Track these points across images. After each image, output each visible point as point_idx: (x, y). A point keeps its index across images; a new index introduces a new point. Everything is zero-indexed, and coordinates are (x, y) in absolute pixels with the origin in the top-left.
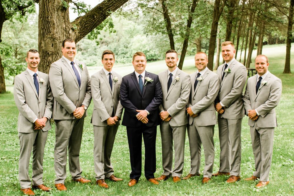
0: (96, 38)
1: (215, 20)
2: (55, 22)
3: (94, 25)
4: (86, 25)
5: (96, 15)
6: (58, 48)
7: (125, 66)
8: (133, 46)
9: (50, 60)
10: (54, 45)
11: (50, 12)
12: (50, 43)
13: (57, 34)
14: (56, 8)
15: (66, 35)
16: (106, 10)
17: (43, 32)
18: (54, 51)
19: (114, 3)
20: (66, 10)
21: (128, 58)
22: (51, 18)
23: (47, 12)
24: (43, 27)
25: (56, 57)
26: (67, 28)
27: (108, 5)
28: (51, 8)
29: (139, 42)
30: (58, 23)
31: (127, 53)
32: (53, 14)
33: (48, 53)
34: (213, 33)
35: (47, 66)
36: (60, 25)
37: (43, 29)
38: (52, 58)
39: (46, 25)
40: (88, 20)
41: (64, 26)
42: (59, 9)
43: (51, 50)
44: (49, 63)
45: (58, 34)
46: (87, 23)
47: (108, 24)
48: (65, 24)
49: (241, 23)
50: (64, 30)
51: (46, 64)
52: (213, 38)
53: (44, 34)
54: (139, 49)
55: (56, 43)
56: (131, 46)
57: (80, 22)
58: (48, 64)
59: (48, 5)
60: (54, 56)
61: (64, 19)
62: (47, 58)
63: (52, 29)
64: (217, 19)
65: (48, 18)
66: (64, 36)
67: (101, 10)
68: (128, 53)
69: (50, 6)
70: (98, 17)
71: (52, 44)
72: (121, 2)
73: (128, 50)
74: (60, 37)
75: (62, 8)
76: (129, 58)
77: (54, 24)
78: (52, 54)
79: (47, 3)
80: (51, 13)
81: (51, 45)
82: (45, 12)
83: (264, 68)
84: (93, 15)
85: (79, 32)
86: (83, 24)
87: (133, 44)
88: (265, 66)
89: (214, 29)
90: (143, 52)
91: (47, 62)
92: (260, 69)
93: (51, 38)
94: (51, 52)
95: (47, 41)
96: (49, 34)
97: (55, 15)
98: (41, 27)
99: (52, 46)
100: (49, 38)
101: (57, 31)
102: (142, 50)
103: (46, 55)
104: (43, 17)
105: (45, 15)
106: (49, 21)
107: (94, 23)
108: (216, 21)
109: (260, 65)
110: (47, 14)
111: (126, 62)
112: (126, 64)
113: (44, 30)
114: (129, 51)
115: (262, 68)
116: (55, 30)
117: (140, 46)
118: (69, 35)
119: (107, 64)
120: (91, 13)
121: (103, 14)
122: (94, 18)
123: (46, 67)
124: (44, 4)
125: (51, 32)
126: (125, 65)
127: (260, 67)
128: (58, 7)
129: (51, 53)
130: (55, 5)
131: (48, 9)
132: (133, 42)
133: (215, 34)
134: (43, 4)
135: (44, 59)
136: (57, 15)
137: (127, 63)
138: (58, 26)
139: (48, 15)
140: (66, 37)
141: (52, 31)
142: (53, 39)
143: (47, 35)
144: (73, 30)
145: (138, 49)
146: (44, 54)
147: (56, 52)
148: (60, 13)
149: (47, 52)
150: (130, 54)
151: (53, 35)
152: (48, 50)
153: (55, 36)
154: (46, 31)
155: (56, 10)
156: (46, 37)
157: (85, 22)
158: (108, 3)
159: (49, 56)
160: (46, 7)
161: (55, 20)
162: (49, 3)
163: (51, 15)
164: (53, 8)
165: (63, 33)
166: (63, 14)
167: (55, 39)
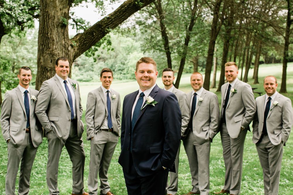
0: (94, 54)
2: (55, 38)
3: (93, 42)
4: (85, 42)
5: (95, 33)
9: (49, 76)
10: (53, 61)
11: (49, 29)
12: (49, 59)
13: (56, 51)
14: (56, 24)
15: (65, 52)
16: (105, 27)
17: (42, 48)
18: (52, 67)
19: (114, 21)
20: (65, 27)
21: (124, 74)
22: (51, 34)
23: (47, 29)
26: (66, 44)
27: (107, 23)
28: (51, 24)
30: (57, 40)
32: (53, 30)
33: (47, 69)
36: (59, 41)
37: (42, 45)
38: (51, 74)
39: (45, 40)
41: (64, 42)
42: (59, 25)
43: (49, 66)
44: (47, 78)
45: (58, 50)
46: (86, 41)
47: (106, 42)
48: (65, 40)
49: (238, 42)
50: (63, 46)
52: (210, 57)
53: (43, 50)
55: (55, 59)
56: (128, 63)
57: (79, 39)
59: (48, 21)
60: (53, 72)
61: (64, 35)
62: (46, 74)
63: (51, 45)
65: (47, 34)
66: (63, 53)
67: (100, 27)
68: (125, 70)
69: (50, 23)
70: (97, 34)
71: (51, 60)
72: (120, 20)
73: (125, 66)
74: (59, 53)
75: (62, 25)
77: (53, 40)
78: (51, 70)
79: (48, 20)
80: (51, 29)
81: (50, 61)
82: (45, 28)
83: (273, 88)
84: (92, 32)
85: (78, 49)
86: (82, 41)
88: (274, 86)
89: (211, 48)
91: (45, 78)
92: (269, 90)
93: (50, 54)
94: (50, 67)
95: (46, 57)
96: (49, 50)
97: (55, 32)
98: (41, 43)
99: (51, 62)
100: (48, 54)
101: (56, 47)
103: (45, 71)
104: (43, 33)
105: (45, 31)
106: (49, 38)
107: (93, 40)
108: (213, 40)
109: (269, 86)
110: (47, 31)
112: (123, 81)
114: (126, 68)
115: (271, 88)
116: (54, 47)
118: (68, 52)
119: (106, 82)
120: (90, 30)
121: (102, 31)
122: (93, 35)
124: (44, 21)
125: (50, 48)
126: (121, 81)
127: (269, 88)
128: (58, 23)
129: (50, 69)
130: (55, 22)
131: (48, 25)
133: (212, 53)
135: (43, 75)
136: (56, 31)
138: (57, 42)
139: (48, 31)
140: (65, 53)
141: (51, 47)
142: (52, 55)
143: (46, 51)
144: (72, 46)
146: (43, 69)
148: (60, 29)
149: (46, 68)
151: (52, 51)
152: (47, 66)
153: (54, 52)
154: (46, 47)
155: (55, 26)
156: (46, 53)
157: (84, 39)
158: (107, 21)
159: (48, 72)
160: (46, 23)
161: (55, 36)
162: (50, 20)
163: (50, 31)
164: (53, 24)
165: (62, 49)
166: (63, 30)
167: (54, 55)
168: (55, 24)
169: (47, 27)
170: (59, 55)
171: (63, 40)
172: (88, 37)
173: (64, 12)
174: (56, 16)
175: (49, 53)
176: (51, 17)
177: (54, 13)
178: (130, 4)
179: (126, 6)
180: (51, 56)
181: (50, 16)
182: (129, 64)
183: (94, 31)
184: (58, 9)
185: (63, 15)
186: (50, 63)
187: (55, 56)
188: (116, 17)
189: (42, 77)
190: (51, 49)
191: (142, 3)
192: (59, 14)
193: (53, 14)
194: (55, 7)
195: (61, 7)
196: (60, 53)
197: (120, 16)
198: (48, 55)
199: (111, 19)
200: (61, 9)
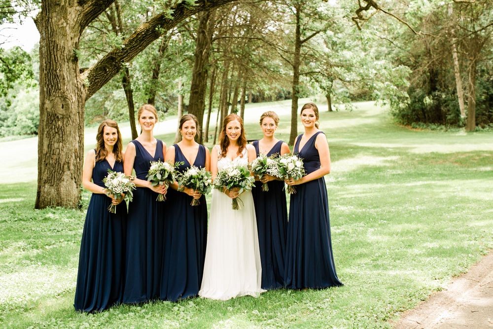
0: (6, 94)
1: (197, 70)
2: (65, 76)
4: (96, 81)
5: (108, 68)
6: (70, 110)
7: (4, 141)
8: (17, 107)
9: (60, 125)
10: (64, 106)
11: (58, 64)
12: (59, 103)
13: (68, 92)
14: (67, 58)
15: (78, 94)
16: (119, 61)
17: (48, 89)
18: (65, 114)
20: (77, 61)
21: (8, 126)
22: (60, 71)
23: (54, 64)
24: (48, 83)
25: (67, 122)
26: (78, 83)
27: (122, 55)
28: (60, 58)
29: (28, 101)
30: (69, 78)
31: (6, 119)
32: (63, 66)
33: (58, 117)
34: (195, 89)
35: (56, 133)
36: (71, 80)
37: (48, 85)
38: (63, 123)
39: (53, 79)
40: (98, 74)
41: (76, 82)
42: (70, 59)
43: (61, 113)
44: (58, 129)
45: (70, 92)
46: (98, 78)
48: (77, 79)
50: (75, 86)
51: (54, 130)
53: (50, 92)
54: (29, 112)
55: (68, 104)
56: (15, 107)
58: (56, 131)
59: (55, 54)
60: (65, 120)
61: (75, 72)
62: (56, 123)
63: (61, 85)
64: (200, 68)
65: (56, 71)
66: (75, 95)
67: (113, 62)
68: (9, 120)
69: (59, 56)
70: (110, 70)
71: (63, 105)
73: (8, 113)
75: (74, 58)
76: (11, 128)
77: (64, 79)
78: (63, 118)
79: (55, 52)
80: (60, 64)
81: (61, 106)
82: (52, 63)
84: (104, 68)
85: (88, 90)
86: (93, 79)
87: (18, 104)
90: (37, 117)
91: (55, 129)
93: (61, 97)
95: (55, 101)
96: (58, 92)
97: (65, 67)
98: (45, 83)
99: (63, 107)
100: (58, 96)
101: (68, 88)
102: (34, 114)
103: (54, 119)
104: (49, 69)
105: (52, 68)
106: (58, 76)
107: (105, 77)
110: (54, 66)
111: (5, 134)
112: (7, 138)
113: (50, 86)
114: (11, 115)
116: (66, 87)
117: (30, 107)
120: (101, 64)
121: (116, 66)
122: (106, 71)
123: (53, 135)
124: (51, 53)
125: (60, 89)
126: (4, 139)
128: (69, 56)
129: (61, 116)
130: (65, 55)
131: (56, 58)
132: (18, 101)
134: (48, 53)
136: (67, 67)
137: (8, 135)
138: (68, 82)
139: (56, 68)
140: (78, 96)
141: (62, 88)
142: (64, 98)
143: (54, 94)
144: (84, 86)
145: (27, 113)
146: (51, 118)
147: (67, 115)
148: (71, 64)
149: (56, 115)
150: (12, 120)
151: (64, 92)
152: (58, 113)
153: (65, 94)
154: (54, 88)
155: (66, 60)
156: (54, 96)
157: (94, 77)
158: (122, 52)
159: (58, 121)
160: (53, 56)
161: (65, 73)
162: (58, 52)
163: (60, 67)
164: (63, 57)
165: (75, 91)
166: (74, 66)
167: (67, 98)
168: (65, 57)
169: (55, 61)
170: (72, 99)
171: (75, 78)
172: (99, 74)
173: (75, 42)
174: (66, 47)
175: (60, 95)
176: (60, 49)
177: (64, 43)
178: (148, 30)
179: (143, 33)
180: (62, 99)
181: (59, 47)
182: (18, 110)
183: (106, 66)
184: (69, 38)
185: (74, 46)
186: (62, 109)
187: (67, 100)
188: (131, 48)
189: (51, 127)
190: (61, 91)
191: (163, 30)
192: (70, 43)
193: (62, 44)
194: (65, 35)
195: (72, 35)
196: (73, 95)
197: (136, 46)
198: (58, 98)
199: (125, 50)
200: (72, 38)
